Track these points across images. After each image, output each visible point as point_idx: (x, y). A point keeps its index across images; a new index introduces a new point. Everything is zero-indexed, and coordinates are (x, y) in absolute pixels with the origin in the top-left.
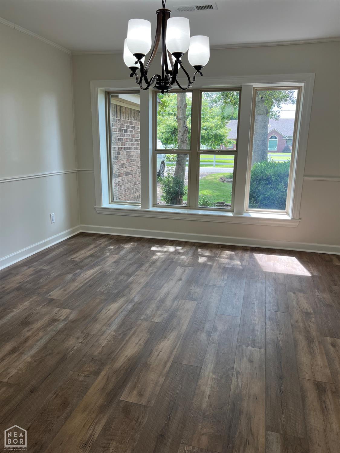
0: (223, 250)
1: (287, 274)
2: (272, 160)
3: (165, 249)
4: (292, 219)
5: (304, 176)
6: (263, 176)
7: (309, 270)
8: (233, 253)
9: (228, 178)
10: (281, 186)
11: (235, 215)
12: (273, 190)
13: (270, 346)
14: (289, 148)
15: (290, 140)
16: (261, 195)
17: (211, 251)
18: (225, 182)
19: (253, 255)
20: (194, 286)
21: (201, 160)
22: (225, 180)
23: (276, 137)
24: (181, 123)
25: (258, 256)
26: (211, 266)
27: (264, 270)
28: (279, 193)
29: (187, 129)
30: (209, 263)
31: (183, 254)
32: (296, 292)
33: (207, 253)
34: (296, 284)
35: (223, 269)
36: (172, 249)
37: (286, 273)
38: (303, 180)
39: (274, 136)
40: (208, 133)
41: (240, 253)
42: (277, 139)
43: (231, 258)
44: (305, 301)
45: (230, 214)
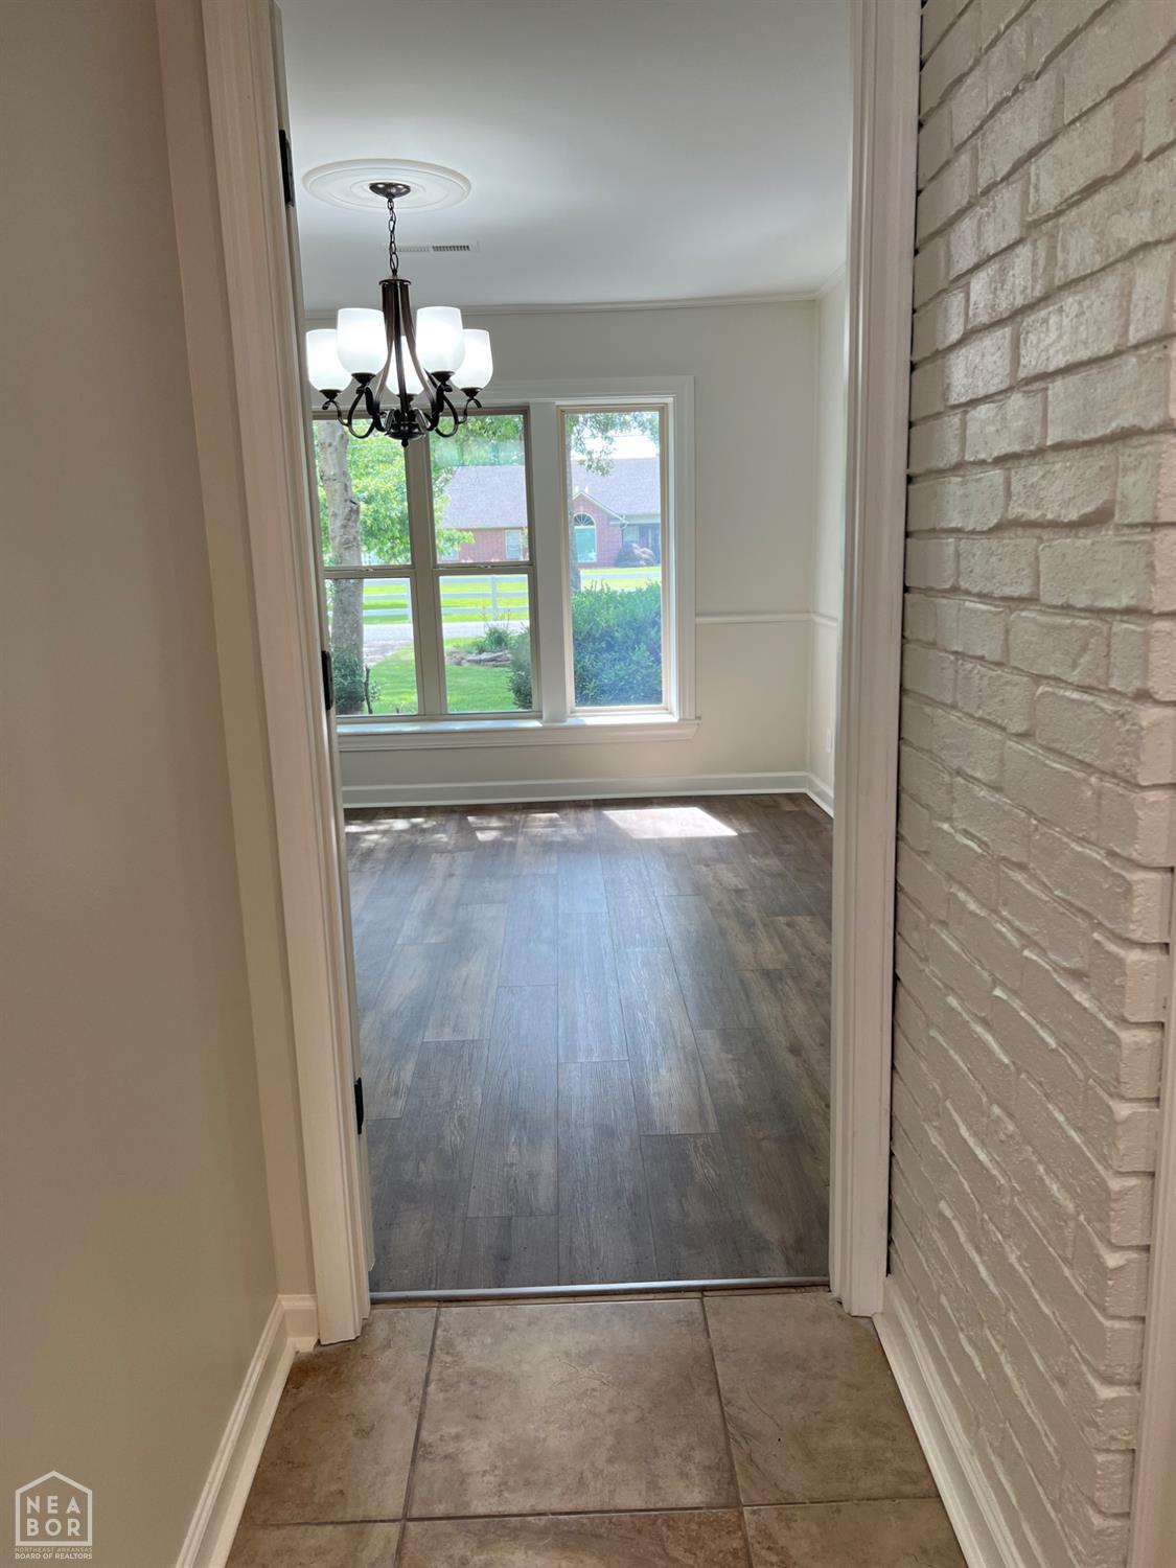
0: (527, 813)
1: (686, 838)
2: (605, 587)
3: (381, 827)
4: (680, 719)
5: (696, 615)
6: (591, 629)
7: (731, 825)
8: (555, 815)
9: (470, 653)
10: (641, 654)
11: (546, 725)
12: (622, 664)
13: (675, 941)
14: (633, 552)
15: (631, 528)
16: (591, 680)
17: (500, 818)
18: (466, 665)
19: (604, 815)
20: (490, 882)
21: (365, 602)
22: (463, 659)
23: (589, 518)
24: (336, 490)
25: (615, 816)
26: (513, 846)
27: (634, 837)
28: (637, 671)
29: (355, 507)
30: (509, 839)
31: (434, 830)
32: (710, 863)
33: (494, 822)
34: (708, 852)
35: (542, 846)
36: (400, 824)
37: (683, 836)
38: (696, 625)
39: (584, 516)
40: (377, 511)
41: (572, 814)
42: (592, 523)
43: (552, 823)
44: (730, 875)
45: (535, 724)
